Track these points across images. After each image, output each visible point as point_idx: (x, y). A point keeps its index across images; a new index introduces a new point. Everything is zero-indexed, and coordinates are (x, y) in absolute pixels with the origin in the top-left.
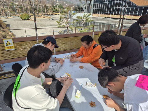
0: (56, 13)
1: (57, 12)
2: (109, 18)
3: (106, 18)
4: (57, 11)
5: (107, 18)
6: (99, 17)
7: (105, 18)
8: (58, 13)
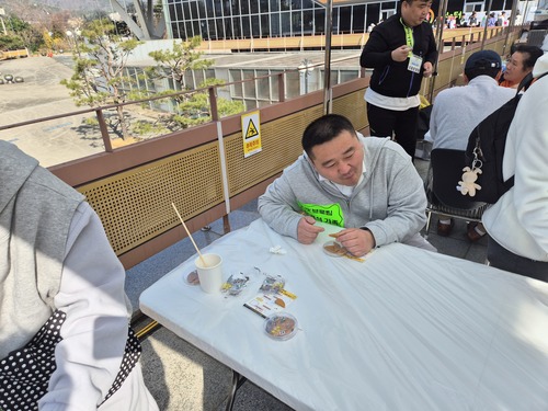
0: (11, 54)
1: (14, 49)
2: (248, 50)
3: (235, 51)
4: (11, 41)
5: (241, 51)
6: (210, 51)
7: (233, 51)
8: (18, 53)
